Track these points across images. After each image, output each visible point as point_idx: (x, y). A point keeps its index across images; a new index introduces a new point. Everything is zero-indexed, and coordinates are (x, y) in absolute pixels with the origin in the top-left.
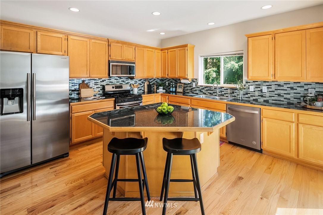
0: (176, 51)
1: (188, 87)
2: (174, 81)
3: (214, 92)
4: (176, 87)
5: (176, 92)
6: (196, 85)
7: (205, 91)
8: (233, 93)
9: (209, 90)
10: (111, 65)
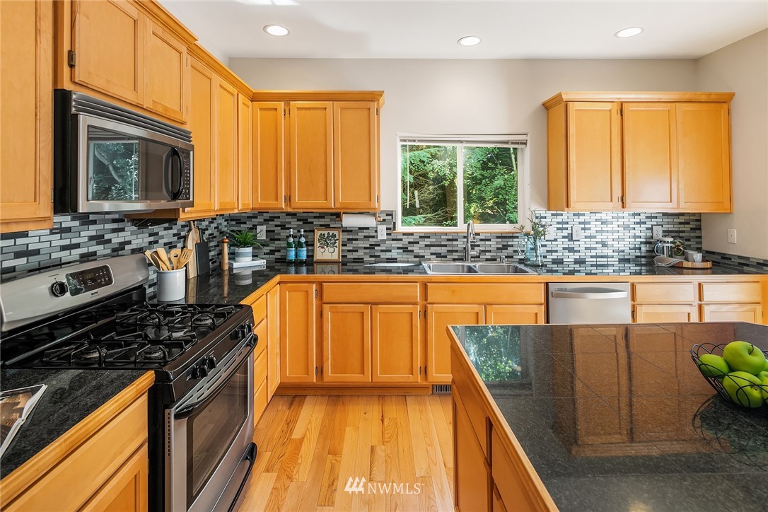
0: (330, 110)
1: (357, 240)
2: (294, 223)
3: (450, 249)
4: (310, 244)
5: (310, 263)
6: (389, 232)
7: (420, 248)
8: (505, 247)
9: (434, 246)
10: (85, 129)
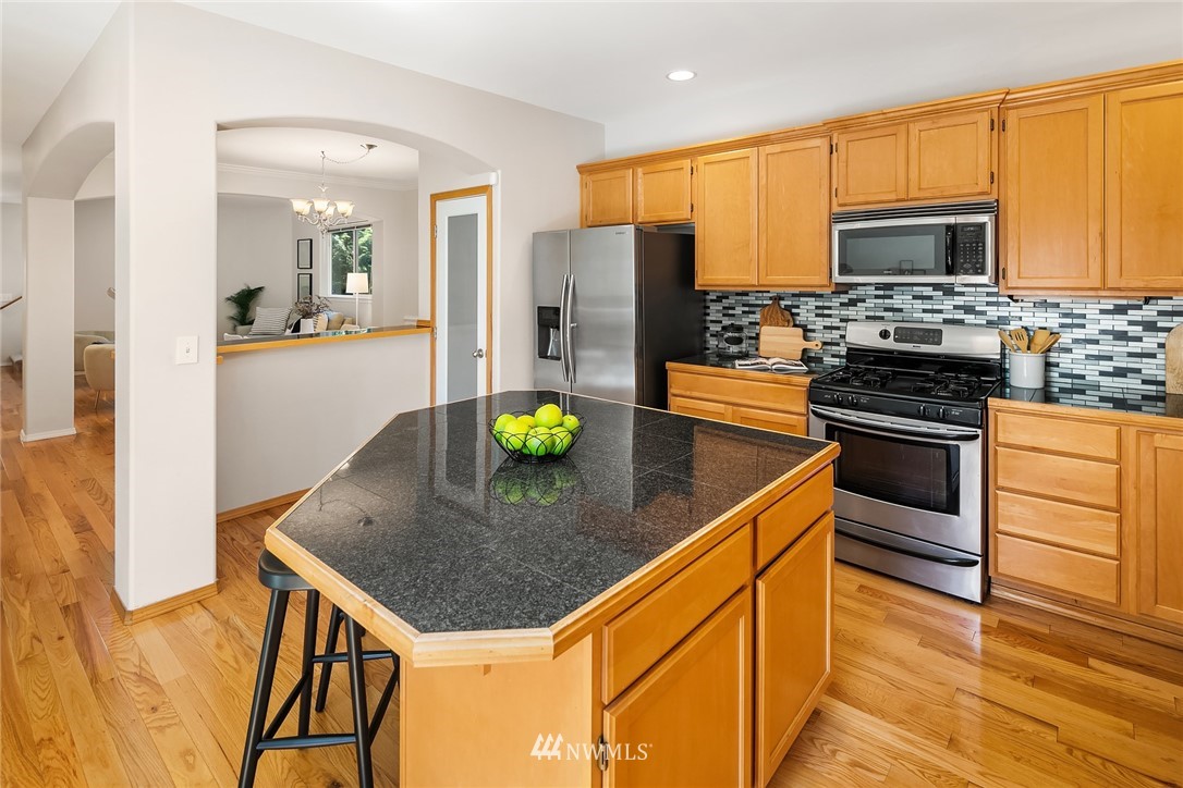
10: (837, 233)
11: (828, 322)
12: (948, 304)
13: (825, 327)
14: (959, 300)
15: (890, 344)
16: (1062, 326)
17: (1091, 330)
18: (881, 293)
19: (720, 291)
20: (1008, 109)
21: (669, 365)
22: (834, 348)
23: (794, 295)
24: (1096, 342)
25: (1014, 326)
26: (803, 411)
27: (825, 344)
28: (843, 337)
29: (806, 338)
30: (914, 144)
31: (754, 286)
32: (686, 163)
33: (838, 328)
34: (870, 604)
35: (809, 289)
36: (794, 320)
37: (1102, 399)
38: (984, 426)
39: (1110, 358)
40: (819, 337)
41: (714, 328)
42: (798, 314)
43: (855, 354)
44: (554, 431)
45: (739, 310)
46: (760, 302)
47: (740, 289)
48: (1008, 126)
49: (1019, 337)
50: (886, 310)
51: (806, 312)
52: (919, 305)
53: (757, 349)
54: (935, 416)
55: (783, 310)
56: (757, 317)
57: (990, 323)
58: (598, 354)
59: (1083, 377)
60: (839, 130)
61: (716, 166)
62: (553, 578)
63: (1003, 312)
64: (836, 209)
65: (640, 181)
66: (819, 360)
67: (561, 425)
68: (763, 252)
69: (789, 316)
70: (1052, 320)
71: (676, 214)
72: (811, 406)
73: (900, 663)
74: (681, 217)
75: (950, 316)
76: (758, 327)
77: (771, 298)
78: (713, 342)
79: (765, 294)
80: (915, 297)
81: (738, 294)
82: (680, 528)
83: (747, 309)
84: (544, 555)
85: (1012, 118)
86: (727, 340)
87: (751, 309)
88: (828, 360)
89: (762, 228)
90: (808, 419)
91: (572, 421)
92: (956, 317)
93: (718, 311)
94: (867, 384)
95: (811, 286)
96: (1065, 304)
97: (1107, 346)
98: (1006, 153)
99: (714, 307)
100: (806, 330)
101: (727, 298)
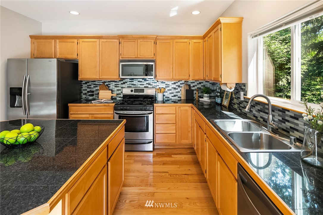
0: (212, 36)
6: (244, 96)
10: (121, 65)
11: (118, 88)
12: (145, 83)
13: (117, 90)
14: (147, 82)
15: (133, 93)
16: (166, 87)
17: (170, 88)
18: (131, 80)
19: (86, 81)
20: (157, 40)
21: (69, 105)
22: (119, 95)
23: (109, 81)
24: (171, 90)
25: (158, 87)
26: (113, 113)
27: (117, 94)
28: (122, 92)
29: (112, 93)
30: (139, 45)
31: (98, 79)
32: (76, 41)
33: (120, 90)
34: (130, 160)
35: (114, 80)
36: (109, 88)
37: (172, 102)
38: (153, 110)
39: (173, 93)
40: (116, 92)
41: (84, 92)
42: (110, 87)
43: (125, 96)
44: (30, 133)
45: (92, 86)
46: (99, 84)
47: (93, 80)
48: (157, 43)
49: (159, 90)
50: (132, 85)
51: (112, 86)
52: (139, 83)
53: (98, 97)
54: (144, 109)
55: (105, 85)
56: (98, 88)
57: (153, 87)
58: (41, 103)
59: (169, 97)
60: (122, 38)
61: (86, 43)
62: (43, 185)
63: (156, 84)
64: (121, 59)
65: (57, 44)
66: (115, 99)
67: (33, 130)
68: (100, 69)
69: (107, 87)
70: (164, 86)
71: (72, 56)
72: (115, 111)
73: (138, 171)
74: (74, 57)
75: (146, 86)
76: (98, 91)
77: (102, 83)
78: (84, 96)
79: (100, 81)
80: (138, 82)
81: (92, 81)
82: (87, 154)
83: (95, 86)
84: (37, 179)
85: (158, 42)
86: (89, 95)
87: (96, 85)
88: (118, 99)
89: (101, 62)
90: (114, 115)
91: (38, 128)
92: (147, 86)
93: (86, 87)
94: (128, 104)
95: (114, 79)
96: (166, 82)
97: (173, 91)
98: (157, 50)
99: (84, 86)
100: (112, 91)
101: (89, 83)
